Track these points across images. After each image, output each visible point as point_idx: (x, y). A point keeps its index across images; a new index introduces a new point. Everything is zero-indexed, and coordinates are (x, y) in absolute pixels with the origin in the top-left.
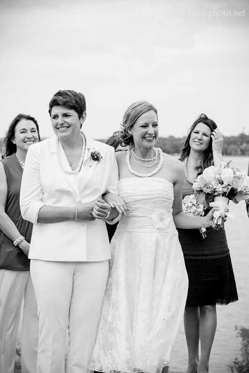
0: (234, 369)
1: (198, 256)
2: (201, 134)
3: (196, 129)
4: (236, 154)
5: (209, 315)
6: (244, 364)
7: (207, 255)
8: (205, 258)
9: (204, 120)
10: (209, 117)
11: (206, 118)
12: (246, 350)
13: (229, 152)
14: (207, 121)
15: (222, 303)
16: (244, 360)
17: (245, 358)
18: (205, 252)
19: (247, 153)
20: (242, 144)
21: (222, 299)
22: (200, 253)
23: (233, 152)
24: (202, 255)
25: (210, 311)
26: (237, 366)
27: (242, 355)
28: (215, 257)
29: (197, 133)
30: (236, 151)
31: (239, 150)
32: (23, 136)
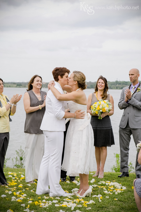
0: (113, 169)
1: (101, 128)
2: (101, 83)
3: (99, 82)
4: (114, 89)
5: (104, 151)
6: (117, 167)
7: (104, 128)
8: (103, 129)
9: (101, 78)
10: (103, 77)
11: (102, 77)
12: (117, 162)
13: (112, 88)
14: (102, 78)
15: (109, 146)
16: (117, 166)
17: (117, 165)
18: (103, 127)
19: (119, 88)
20: (116, 85)
21: (109, 145)
22: (101, 127)
23: (113, 88)
24: (102, 128)
25: (105, 149)
26: (114, 168)
27: (116, 164)
28: (107, 128)
29: (100, 83)
30: (114, 87)
31: (115, 87)
32: (37, 82)
